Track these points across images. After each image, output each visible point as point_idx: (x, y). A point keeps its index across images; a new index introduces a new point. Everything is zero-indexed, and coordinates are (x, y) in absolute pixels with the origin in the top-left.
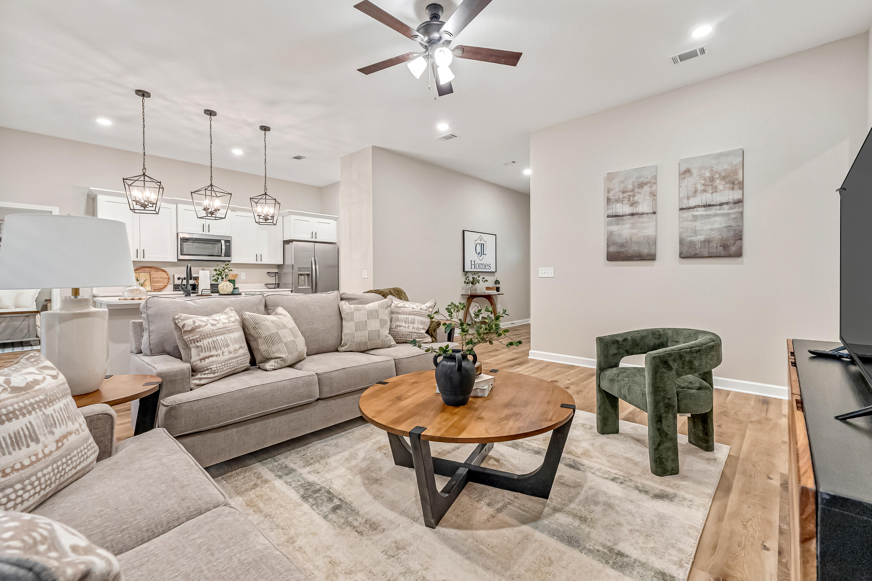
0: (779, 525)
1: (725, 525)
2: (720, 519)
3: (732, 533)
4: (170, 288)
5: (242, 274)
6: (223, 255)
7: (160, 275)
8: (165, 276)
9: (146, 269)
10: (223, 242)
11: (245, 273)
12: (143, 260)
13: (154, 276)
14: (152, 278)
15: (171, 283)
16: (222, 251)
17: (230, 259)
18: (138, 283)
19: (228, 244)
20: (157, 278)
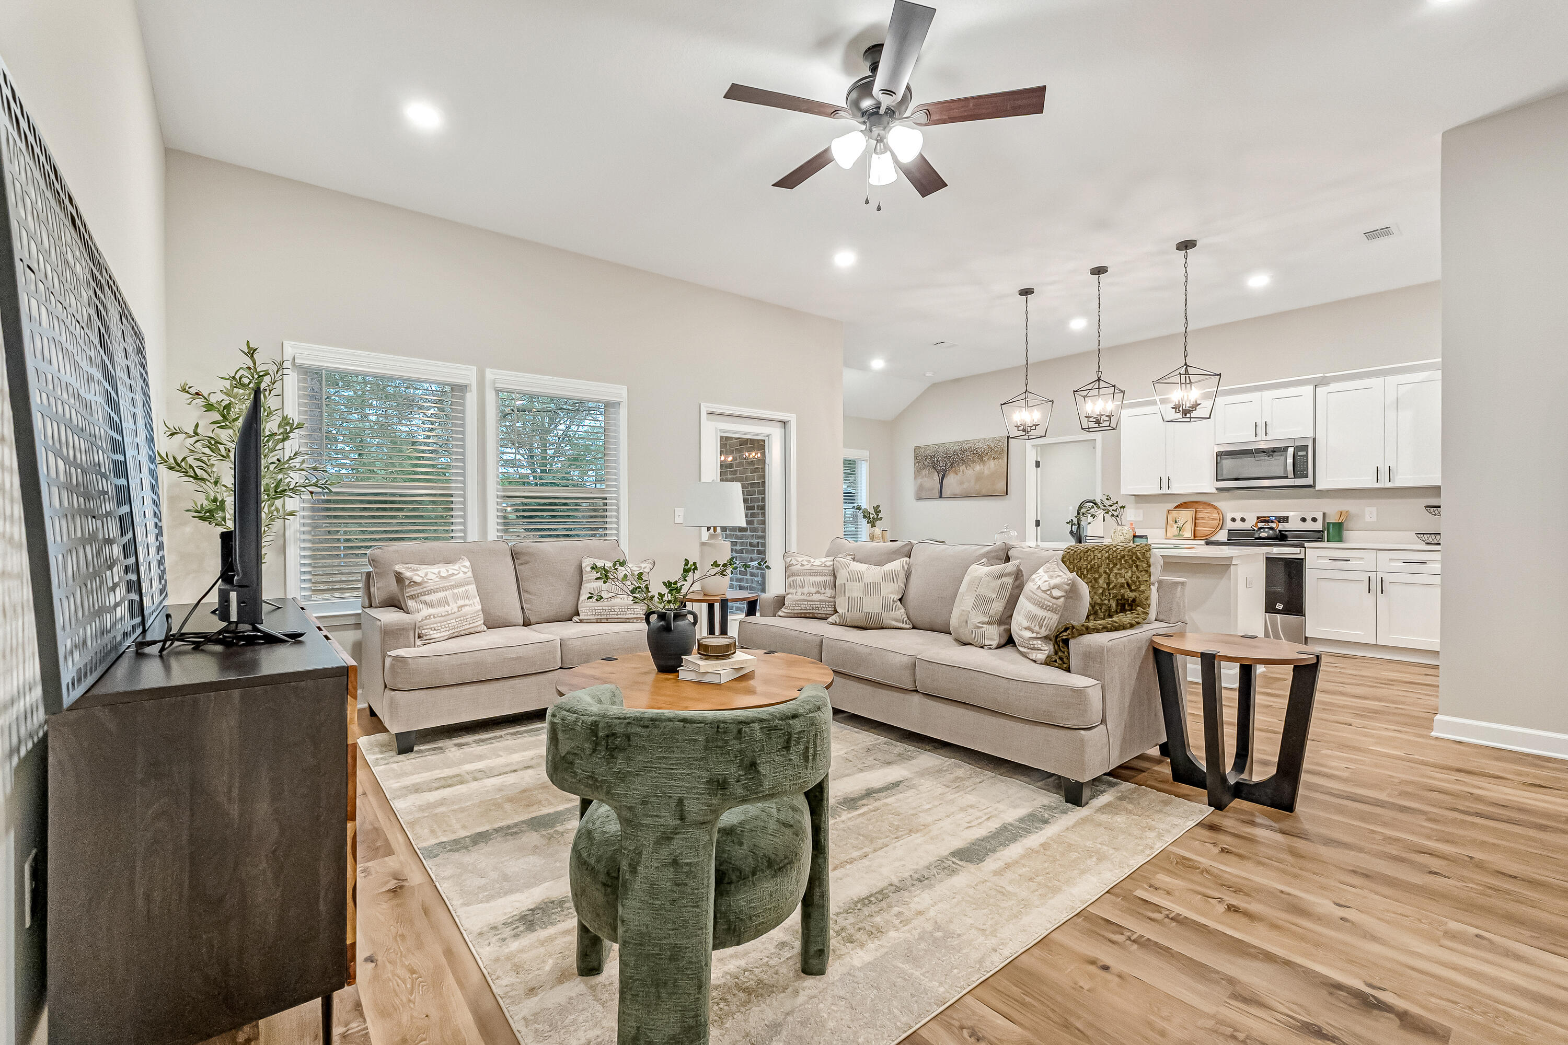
0: (365, 1021)
1: (437, 950)
2: (449, 953)
3: (420, 946)
4: (1222, 536)
5: (1368, 510)
6: (1291, 475)
7: (1208, 515)
8: (1215, 515)
9: (1191, 505)
10: (1291, 450)
11: (1375, 509)
12: (1169, 492)
13: (1199, 515)
14: (1196, 519)
15: (1223, 527)
16: (1290, 468)
17: (1308, 481)
18: (1175, 526)
19: (1304, 453)
20: (1203, 519)
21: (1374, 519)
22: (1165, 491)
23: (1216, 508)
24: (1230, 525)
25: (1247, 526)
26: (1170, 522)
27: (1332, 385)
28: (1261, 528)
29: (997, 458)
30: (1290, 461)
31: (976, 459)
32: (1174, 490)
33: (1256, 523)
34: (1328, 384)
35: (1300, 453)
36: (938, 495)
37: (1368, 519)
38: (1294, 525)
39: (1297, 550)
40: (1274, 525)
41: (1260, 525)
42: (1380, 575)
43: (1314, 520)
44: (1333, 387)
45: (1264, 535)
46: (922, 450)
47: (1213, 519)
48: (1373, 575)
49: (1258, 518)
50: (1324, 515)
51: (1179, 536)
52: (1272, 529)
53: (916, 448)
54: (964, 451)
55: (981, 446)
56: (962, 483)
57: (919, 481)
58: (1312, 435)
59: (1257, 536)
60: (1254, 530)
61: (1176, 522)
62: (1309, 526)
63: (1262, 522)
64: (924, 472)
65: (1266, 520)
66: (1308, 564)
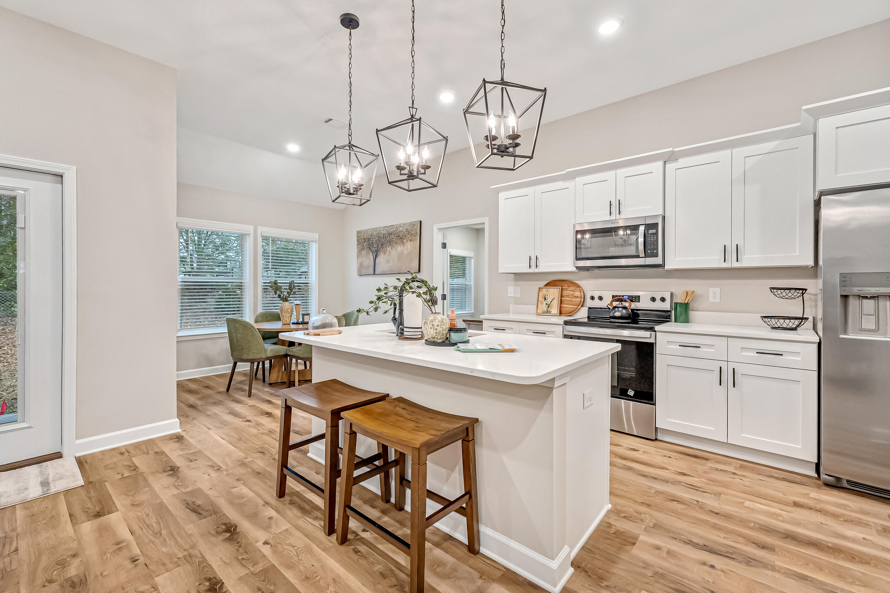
4: (582, 314)
5: (711, 290)
6: (642, 254)
7: (572, 293)
8: (578, 294)
9: (558, 283)
10: (642, 229)
11: (718, 290)
12: (537, 271)
13: (565, 293)
14: (562, 296)
15: (585, 305)
16: (641, 247)
17: (658, 261)
18: (545, 303)
19: (654, 231)
20: (568, 296)
21: (718, 300)
22: (533, 270)
23: (578, 286)
24: (590, 303)
25: (604, 304)
26: (541, 299)
27: (680, 160)
28: (615, 307)
29: (413, 240)
30: (641, 240)
31: (399, 241)
32: (541, 269)
33: (612, 302)
34: (676, 160)
35: (651, 231)
36: (372, 272)
37: (711, 300)
38: (644, 304)
39: (647, 334)
40: (627, 304)
41: (615, 304)
42: (731, 366)
43: (663, 300)
44: (682, 162)
45: (618, 314)
46: (362, 234)
47: (576, 297)
48: (724, 365)
49: (613, 297)
50: (672, 294)
51: (547, 313)
52: (625, 308)
53: (358, 232)
54: (390, 234)
55: (401, 229)
56: (388, 262)
57: (360, 259)
58: (661, 212)
59: (611, 315)
60: (609, 309)
61: (545, 299)
62: (659, 305)
63: (617, 301)
64: (364, 252)
65: (620, 299)
66: (659, 350)
